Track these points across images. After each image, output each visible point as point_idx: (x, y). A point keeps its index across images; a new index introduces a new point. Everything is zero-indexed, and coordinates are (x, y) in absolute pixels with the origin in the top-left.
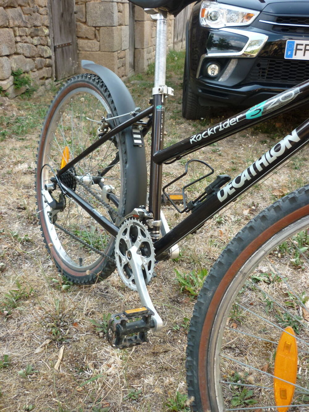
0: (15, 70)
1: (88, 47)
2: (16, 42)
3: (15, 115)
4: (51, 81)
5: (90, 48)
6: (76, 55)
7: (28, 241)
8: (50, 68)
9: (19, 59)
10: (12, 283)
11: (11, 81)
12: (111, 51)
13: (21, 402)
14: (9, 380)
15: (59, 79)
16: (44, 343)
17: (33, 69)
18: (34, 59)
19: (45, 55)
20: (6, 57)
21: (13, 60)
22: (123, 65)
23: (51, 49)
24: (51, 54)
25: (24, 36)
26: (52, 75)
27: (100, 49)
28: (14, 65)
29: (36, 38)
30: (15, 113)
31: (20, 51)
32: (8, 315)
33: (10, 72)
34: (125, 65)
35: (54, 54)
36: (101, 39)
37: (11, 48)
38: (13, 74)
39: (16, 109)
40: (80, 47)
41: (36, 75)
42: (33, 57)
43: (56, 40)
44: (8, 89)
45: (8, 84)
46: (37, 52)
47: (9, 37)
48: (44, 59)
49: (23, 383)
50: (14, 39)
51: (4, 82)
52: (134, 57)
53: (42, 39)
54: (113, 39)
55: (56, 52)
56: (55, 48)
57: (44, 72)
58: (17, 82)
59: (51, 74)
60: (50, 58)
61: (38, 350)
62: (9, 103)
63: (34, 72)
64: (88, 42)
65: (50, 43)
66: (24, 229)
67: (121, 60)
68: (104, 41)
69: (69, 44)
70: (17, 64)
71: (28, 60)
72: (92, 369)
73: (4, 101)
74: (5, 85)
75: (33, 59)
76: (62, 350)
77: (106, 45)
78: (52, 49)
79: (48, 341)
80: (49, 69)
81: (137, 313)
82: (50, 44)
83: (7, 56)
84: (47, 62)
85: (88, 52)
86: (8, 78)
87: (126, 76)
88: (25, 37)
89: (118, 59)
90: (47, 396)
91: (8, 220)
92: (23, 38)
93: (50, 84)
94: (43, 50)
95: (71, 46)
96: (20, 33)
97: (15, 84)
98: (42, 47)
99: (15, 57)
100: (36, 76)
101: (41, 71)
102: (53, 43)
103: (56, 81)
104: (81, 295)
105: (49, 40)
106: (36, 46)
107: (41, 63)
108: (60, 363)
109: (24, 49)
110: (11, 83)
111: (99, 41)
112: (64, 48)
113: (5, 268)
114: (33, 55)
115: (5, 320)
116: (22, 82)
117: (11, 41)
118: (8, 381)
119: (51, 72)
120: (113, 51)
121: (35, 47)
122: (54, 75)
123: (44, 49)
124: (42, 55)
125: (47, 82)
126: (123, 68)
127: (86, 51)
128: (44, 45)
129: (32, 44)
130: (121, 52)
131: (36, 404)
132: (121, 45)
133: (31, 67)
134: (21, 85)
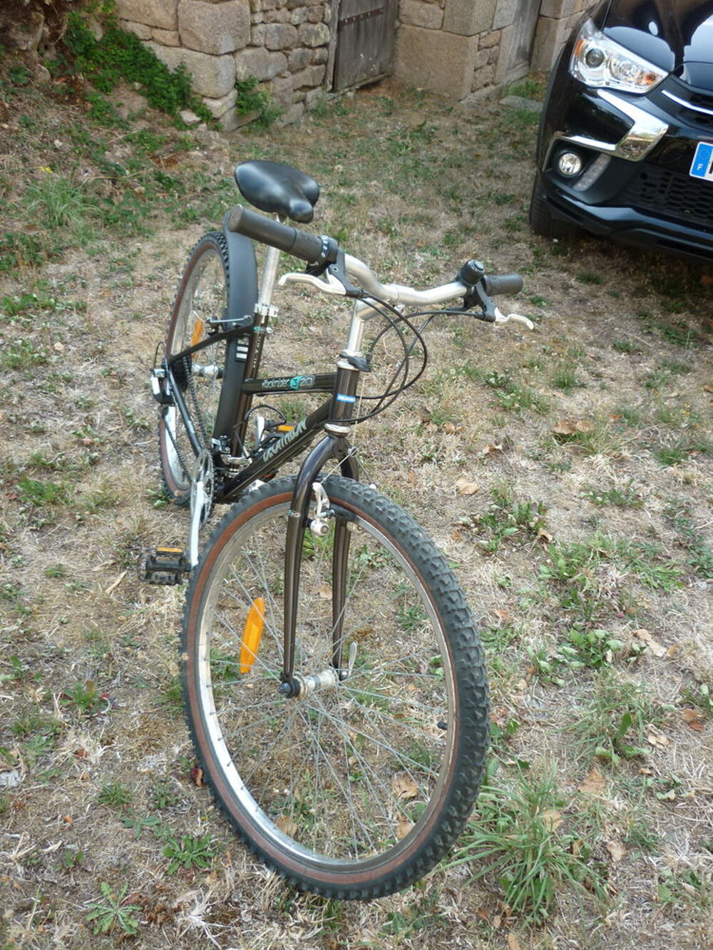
0: (242, 78)
1: (419, 17)
2: (253, 25)
3: (222, 173)
4: (321, 93)
5: (424, 20)
6: (389, 34)
7: (143, 427)
8: (323, 66)
9: (253, 56)
10: (100, 481)
11: (231, 100)
12: (463, 33)
13: (60, 614)
14: (55, 590)
15: (339, 89)
16: (106, 562)
17: (284, 72)
18: (288, 52)
19: (313, 42)
20: (226, 56)
21: (242, 60)
22: (491, 61)
23: (329, 28)
24: (328, 39)
25: (272, 10)
26: (324, 80)
27: (442, 26)
28: (243, 69)
29: (298, 10)
30: (222, 169)
31: (259, 40)
32: (80, 520)
33: (233, 82)
34: (496, 62)
35: (335, 38)
36: (448, 4)
37: (241, 38)
38: (237, 85)
39: (227, 159)
40: (404, 15)
41: (287, 84)
42: (285, 50)
43: (345, 8)
44: (223, 115)
45: (225, 107)
46: (296, 39)
47: (239, 17)
48: (310, 51)
49: (68, 596)
50: (250, 18)
51: (217, 104)
52: (534, 35)
53: (310, 11)
54: (472, 8)
55: (341, 33)
56: (341, 24)
57: (305, 77)
58: (242, 102)
59: (322, 78)
60: (325, 46)
61: (96, 569)
62: (218, 145)
63: (285, 77)
64: (421, 7)
65: (330, 17)
66: (148, 407)
67: (488, 51)
68: (452, 10)
69: (377, 12)
70: (248, 67)
71: (274, 55)
72: (143, 602)
73: (210, 140)
74: (218, 109)
75: (284, 53)
76: (122, 575)
77: (456, 18)
78: (333, 27)
79: (111, 562)
80: (318, 70)
81: (169, 553)
82: (328, 18)
83: (232, 53)
84: (317, 56)
85: (418, 29)
86: (226, 95)
87: (495, 85)
88: (275, 11)
89: (479, 50)
90: (87, 616)
91: (131, 387)
92: (270, 14)
93: (317, 98)
94: (310, 33)
95: (380, 16)
96: (265, 6)
97: (239, 106)
98: (311, 26)
99: (248, 52)
100: (286, 86)
101: (300, 75)
102: (336, 15)
103: (333, 91)
104: (174, 517)
105: (328, 11)
106: (297, 26)
107: (301, 59)
108: (114, 589)
109: (268, 35)
110: (231, 104)
111: (443, 9)
112: (362, 23)
113: (99, 460)
114: (287, 45)
115: (76, 526)
116: (252, 104)
117: (243, 23)
118: (53, 591)
119: (323, 74)
120: (469, 34)
121: (294, 28)
122: (330, 79)
123: (313, 30)
124: (307, 43)
125: (310, 95)
126: (489, 68)
127: (413, 25)
128: (315, 23)
129: (289, 22)
130: (489, 34)
131: (73, 619)
132: (493, 20)
133: (279, 69)
134: (249, 108)
